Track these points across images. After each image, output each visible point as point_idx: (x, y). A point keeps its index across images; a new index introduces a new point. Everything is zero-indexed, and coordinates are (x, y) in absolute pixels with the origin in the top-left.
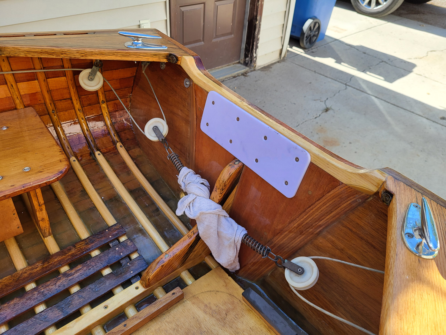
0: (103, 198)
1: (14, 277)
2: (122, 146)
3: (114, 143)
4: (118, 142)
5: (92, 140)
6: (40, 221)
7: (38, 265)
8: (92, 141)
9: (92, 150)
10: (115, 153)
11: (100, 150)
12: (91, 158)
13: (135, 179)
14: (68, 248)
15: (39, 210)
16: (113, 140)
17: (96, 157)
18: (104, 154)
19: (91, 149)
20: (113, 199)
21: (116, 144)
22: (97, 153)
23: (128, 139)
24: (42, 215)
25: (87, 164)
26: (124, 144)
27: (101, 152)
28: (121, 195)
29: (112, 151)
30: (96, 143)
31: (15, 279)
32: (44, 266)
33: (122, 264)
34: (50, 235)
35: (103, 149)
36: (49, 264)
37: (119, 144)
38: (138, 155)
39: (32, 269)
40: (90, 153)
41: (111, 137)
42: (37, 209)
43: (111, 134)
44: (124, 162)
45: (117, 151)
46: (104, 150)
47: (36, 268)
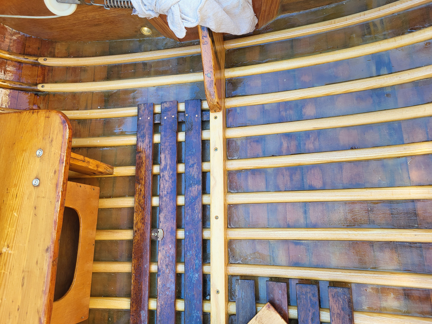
0: (99, 107)
1: (139, 210)
2: (45, 59)
3: (36, 65)
4: (37, 60)
5: (19, 84)
6: (97, 169)
7: (139, 188)
8: (21, 85)
9: (33, 91)
10: (49, 70)
11: (36, 83)
12: (42, 97)
13: (94, 68)
14: (137, 158)
15: (88, 164)
16: (31, 64)
17: (44, 92)
18: (44, 82)
19: (30, 91)
20: (107, 99)
21: (39, 63)
22: (39, 87)
23: (39, 48)
24: (93, 164)
25: (47, 104)
26: (42, 56)
27: (40, 83)
28: (106, 89)
29: (45, 72)
30: (26, 82)
31: (140, 210)
32: (143, 184)
33: (182, 121)
34: (113, 169)
35: (38, 80)
36: (143, 179)
37: (41, 61)
38: (66, 50)
39: (140, 195)
40: (35, 94)
41: (26, 63)
42: (86, 165)
43: (23, 61)
44: (67, 68)
45: (48, 67)
46: (40, 79)
47: (141, 190)
